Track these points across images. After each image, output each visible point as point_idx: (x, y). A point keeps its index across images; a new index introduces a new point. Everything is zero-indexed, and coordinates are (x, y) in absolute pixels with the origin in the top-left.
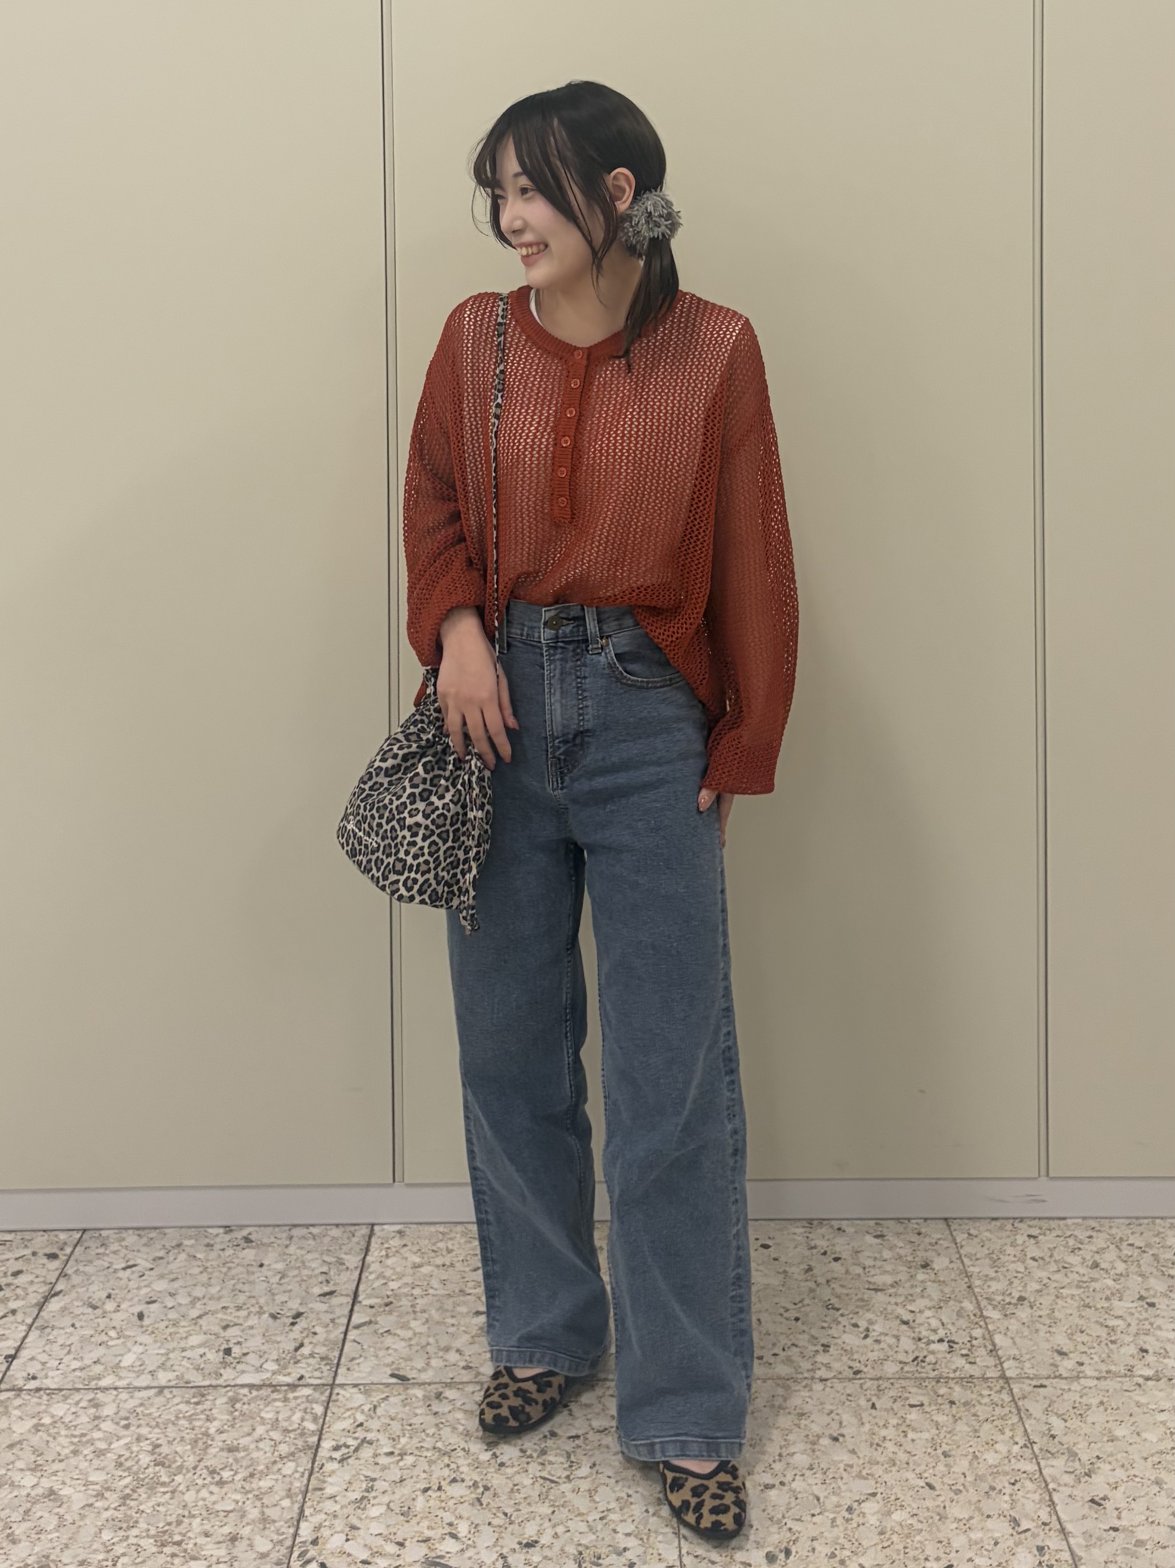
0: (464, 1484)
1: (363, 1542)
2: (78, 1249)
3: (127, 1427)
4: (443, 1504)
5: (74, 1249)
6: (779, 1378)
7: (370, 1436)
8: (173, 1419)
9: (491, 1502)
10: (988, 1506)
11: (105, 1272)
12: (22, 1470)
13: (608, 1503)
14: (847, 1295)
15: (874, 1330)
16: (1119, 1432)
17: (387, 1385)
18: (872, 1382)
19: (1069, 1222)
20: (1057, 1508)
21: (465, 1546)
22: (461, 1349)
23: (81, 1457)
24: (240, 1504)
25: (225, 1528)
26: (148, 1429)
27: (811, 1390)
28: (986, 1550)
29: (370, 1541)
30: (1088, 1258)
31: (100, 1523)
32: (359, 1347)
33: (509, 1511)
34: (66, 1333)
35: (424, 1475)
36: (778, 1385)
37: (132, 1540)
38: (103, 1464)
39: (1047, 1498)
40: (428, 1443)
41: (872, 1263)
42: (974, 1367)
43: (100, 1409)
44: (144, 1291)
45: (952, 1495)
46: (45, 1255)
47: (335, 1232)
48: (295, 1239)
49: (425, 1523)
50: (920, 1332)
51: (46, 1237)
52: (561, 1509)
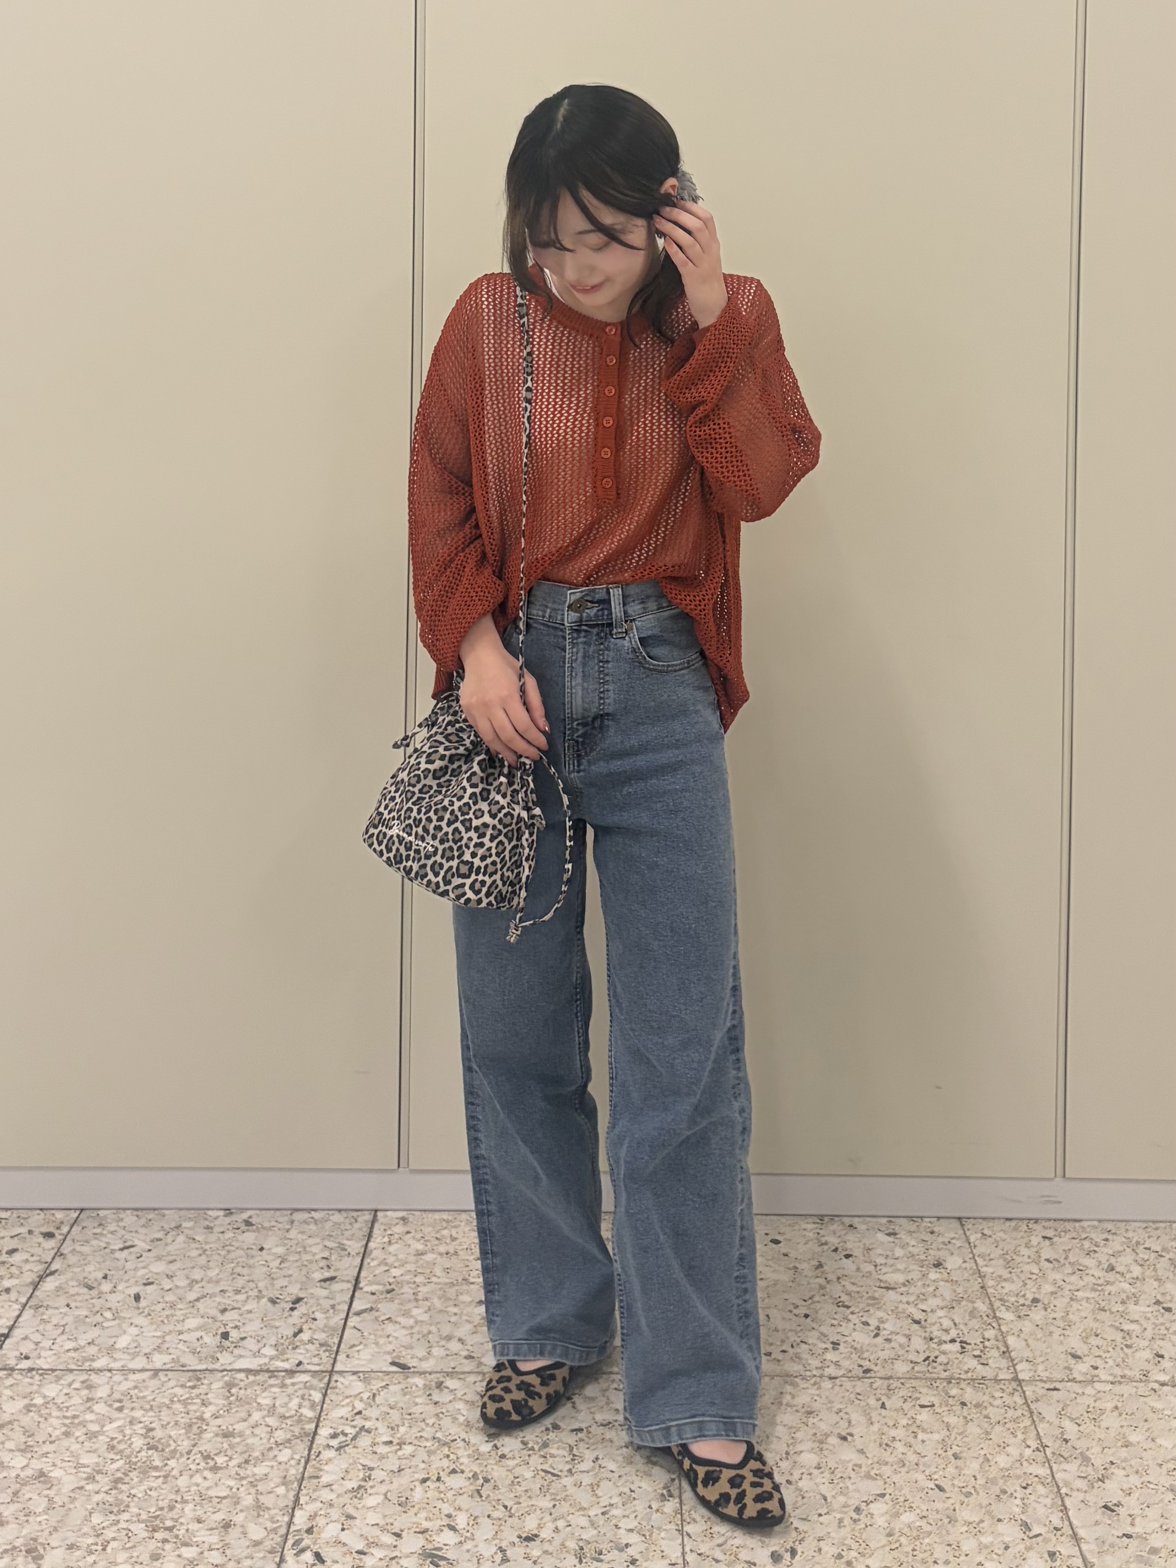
0: (464, 1476)
1: (359, 1532)
2: (75, 1228)
3: (120, 1409)
4: (442, 1496)
5: (71, 1228)
6: (787, 1376)
7: (368, 1425)
8: (167, 1402)
9: (491, 1494)
10: (999, 1509)
11: (102, 1253)
12: (13, 1451)
13: (611, 1498)
14: (858, 1292)
15: (885, 1329)
16: (1133, 1438)
17: (387, 1373)
18: (883, 1381)
19: (1085, 1224)
20: (1070, 1513)
21: (463, 1539)
22: (464, 1338)
23: (73, 1440)
24: (234, 1490)
25: (217, 1514)
26: (142, 1412)
27: (819, 1388)
28: (996, 1554)
29: (366, 1530)
30: (1104, 1260)
31: (89, 1507)
32: (359, 1334)
33: (509, 1504)
34: (61, 1313)
35: (423, 1466)
36: (786, 1382)
37: (123, 1525)
38: (95, 1446)
39: (1060, 1503)
40: (428, 1433)
41: (883, 1261)
42: (987, 1367)
43: (93, 1389)
44: (141, 1272)
45: (963, 1498)
46: (42, 1234)
47: (337, 1217)
48: (296, 1223)
49: (423, 1515)
50: (931, 1332)
51: (42, 1215)
52: (563, 1502)
